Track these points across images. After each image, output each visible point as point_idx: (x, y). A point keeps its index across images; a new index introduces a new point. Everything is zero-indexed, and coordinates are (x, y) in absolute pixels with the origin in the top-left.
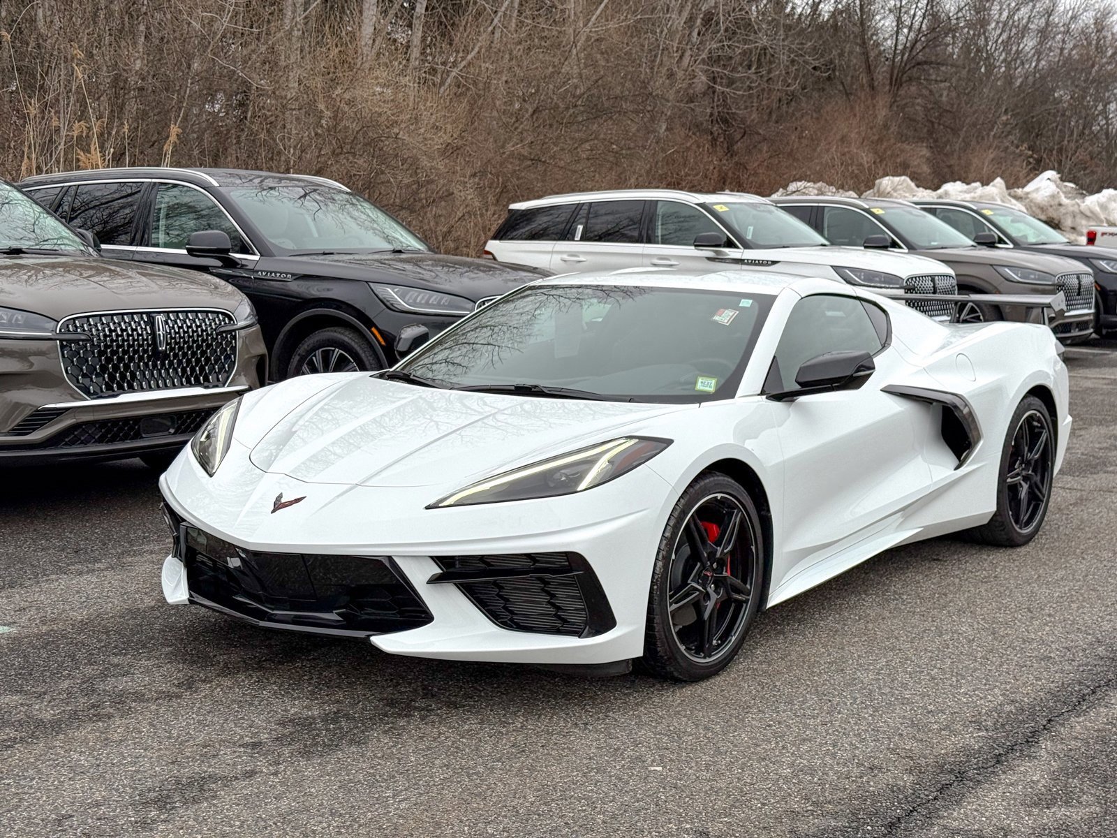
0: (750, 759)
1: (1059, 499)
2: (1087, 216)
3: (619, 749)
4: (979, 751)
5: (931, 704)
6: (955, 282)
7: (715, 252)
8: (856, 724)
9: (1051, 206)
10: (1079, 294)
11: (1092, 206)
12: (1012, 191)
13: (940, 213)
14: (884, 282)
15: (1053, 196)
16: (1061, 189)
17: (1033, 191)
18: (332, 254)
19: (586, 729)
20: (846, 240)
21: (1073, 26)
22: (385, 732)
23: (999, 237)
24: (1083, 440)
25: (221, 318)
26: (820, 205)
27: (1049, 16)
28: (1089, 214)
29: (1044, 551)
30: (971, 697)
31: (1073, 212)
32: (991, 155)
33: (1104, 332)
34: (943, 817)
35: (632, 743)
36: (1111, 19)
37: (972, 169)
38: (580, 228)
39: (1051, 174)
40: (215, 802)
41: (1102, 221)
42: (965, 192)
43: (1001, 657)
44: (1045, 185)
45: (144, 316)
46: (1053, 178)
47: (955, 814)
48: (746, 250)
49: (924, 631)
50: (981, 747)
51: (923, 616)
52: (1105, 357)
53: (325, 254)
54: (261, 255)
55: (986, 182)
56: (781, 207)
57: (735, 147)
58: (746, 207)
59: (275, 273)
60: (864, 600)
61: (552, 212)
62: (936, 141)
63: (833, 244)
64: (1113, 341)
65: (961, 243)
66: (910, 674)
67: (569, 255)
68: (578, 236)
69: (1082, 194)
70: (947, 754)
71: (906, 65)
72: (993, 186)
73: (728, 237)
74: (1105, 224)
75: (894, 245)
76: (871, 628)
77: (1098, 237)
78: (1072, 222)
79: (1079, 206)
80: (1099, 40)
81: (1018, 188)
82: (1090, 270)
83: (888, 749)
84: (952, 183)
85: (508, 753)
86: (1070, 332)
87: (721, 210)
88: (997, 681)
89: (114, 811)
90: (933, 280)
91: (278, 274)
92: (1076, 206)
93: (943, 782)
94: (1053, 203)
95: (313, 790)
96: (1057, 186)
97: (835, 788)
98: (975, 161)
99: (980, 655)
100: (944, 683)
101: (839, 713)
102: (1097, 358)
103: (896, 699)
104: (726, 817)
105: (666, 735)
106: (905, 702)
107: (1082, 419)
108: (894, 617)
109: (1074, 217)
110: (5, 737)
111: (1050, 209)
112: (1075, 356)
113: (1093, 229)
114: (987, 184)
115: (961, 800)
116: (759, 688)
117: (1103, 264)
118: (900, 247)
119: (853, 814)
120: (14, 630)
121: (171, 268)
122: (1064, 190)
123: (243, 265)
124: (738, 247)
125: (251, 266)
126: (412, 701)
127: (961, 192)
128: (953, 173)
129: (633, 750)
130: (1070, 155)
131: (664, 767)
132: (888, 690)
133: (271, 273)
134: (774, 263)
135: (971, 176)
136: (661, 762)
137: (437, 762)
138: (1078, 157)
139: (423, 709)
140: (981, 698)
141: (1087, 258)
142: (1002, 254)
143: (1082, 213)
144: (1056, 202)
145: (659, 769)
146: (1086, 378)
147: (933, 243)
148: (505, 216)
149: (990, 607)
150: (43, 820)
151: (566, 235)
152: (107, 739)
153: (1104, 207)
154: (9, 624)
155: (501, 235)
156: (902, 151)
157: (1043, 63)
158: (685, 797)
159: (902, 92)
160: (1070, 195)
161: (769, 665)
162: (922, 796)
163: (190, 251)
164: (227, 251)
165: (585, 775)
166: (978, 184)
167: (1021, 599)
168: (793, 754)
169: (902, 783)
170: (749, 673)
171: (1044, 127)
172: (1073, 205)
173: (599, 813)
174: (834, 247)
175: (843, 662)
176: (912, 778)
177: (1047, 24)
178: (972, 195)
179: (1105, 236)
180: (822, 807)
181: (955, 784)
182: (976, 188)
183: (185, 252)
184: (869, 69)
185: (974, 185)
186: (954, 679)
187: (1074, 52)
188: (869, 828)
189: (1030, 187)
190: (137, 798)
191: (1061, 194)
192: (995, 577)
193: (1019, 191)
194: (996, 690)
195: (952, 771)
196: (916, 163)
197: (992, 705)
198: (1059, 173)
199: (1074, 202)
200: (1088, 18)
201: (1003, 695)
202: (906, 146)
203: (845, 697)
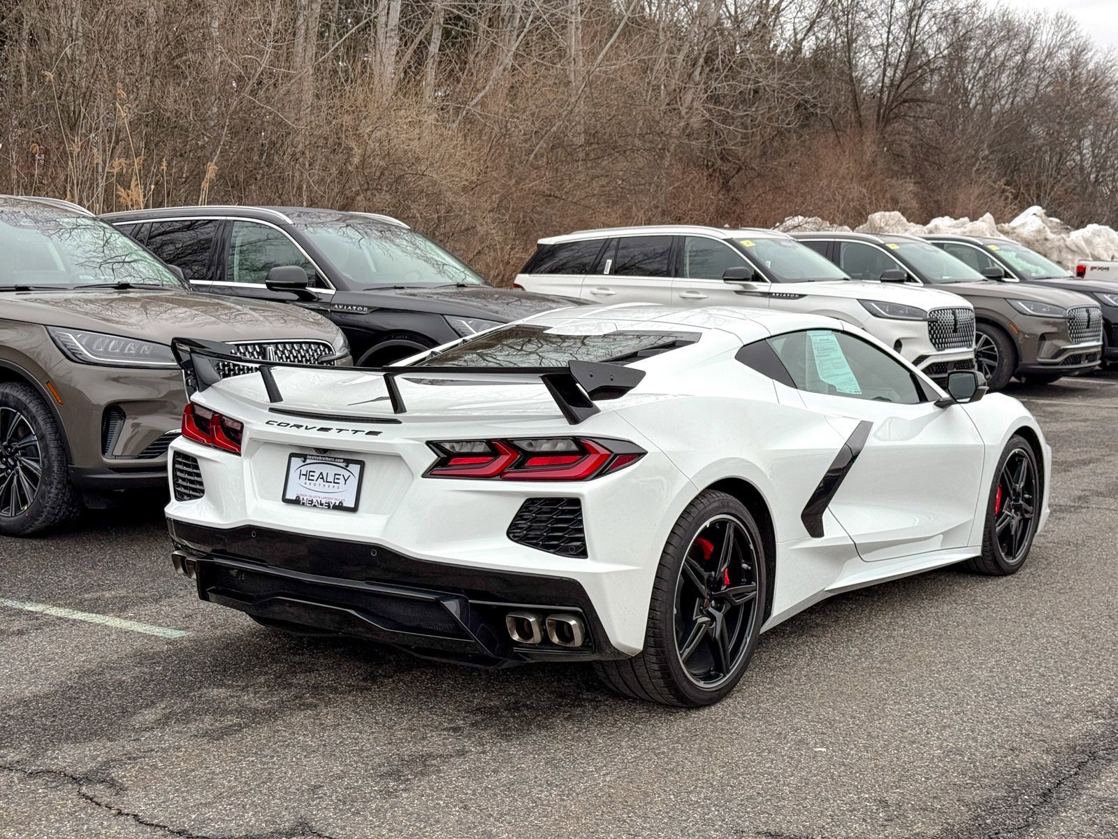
0: (901, 742)
1: (1107, 519)
2: (1072, 251)
3: (780, 733)
4: (1103, 735)
5: (1047, 697)
6: (973, 315)
7: (744, 285)
8: (985, 713)
9: (1037, 241)
10: (1088, 327)
11: (1077, 241)
12: (999, 226)
13: (948, 247)
14: (909, 315)
15: (1039, 231)
16: (1046, 224)
17: (1020, 226)
18: (402, 288)
19: (744, 717)
20: (860, 274)
21: (1049, 63)
22: (567, 719)
23: (1006, 272)
24: (1114, 465)
25: (322, 348)
26: (837, 240)
27: (1026, 54)
28: (1075, 249)
29: (1108, 565)
30: (1081, 690)
31: (1059, 246)
32: (976, 191)
33: (1108, 363)
34: (1088, 788)
35: (791, 729)
36: (1086, 57)
37: (959, 204)
38: (609, 262)
39: (1036, 209)
40: (442, 775)
41: (1087, 256)
42: (954, 227)
43: (1098, 657)
44: (1031, 220)
45: (257, 347)
46: (1039, 214)
47: (1098, 786)
48: (773, 284)
49: (1021, 635)
50: (1103, 732)
51: (1015, 622)
52: (1111, 387)
53: (396, 288)
54: (337, 290)
55: (974, 218)
56: (801, 242)
57: (730, 183)
58: (770, 242)
59: (352, 306)
60: (956, 608)
61: (573, 247)
62: (922, 176)
63: (854, 278)
64: (1116, 373)
65: (973, 277)
66: (1020, 672)
67: (598, 289)
68: (607, 270)
69: (1067, 229)
70: (1075, 737)
71: (892, 102)
72: (983, 221)
73: (755, 271)
74: (1090, 259)
75: (910, 279)
76: (971, 633)
77: (1088, 270)
78: (1058, 256)
79: (1065, 240)
80: (1074, 77)
81: (1004, 223)
82: (1096, 303)
83: (1022, 734)
84: (941, 218)
85: (683, 736)
86: (1080, 363)
87: (747, 246)
88: (1100, 677)
89: (357, 782)
90: (954, 313)
91: (355, 308)
92: (1062, 241)
93: (1079, 761)
94: (1039, 238)
95: (523, 766)
96: (1043, 222)
97: (986, 766)
98: (961, 197)
99: (1078, 656)
100: (1053, 679)
101: (968, 704)
102: (1104, 388)
103: (1015, 693)
104: (897, 788)
105: (818, 722)
106: (1024, 696)
107: (1107, 446)
108: (990, 624)
109: (1060, 251)
110: (231, 723)
111: (1037, 244)
112: (1083, 387)
113: (1083, 263)
114: (977, 219)
115: (1099, 774)
116: (888, 683)
117: (1107, 297)
118: (916, 281)
119: (1009, 787)
120: (191, 634)
121: (267, 302)
122: (1050, 225)
123: (319, 299)
124: (765, 281)
125: (325, 300)
126: (579, 693)
127: (950, 227)
128: (939, 208)
129: (793, 734)
130: (1048, 191)
131: (828, 748)
132: (1005, 685)
133: (347, 306)
134: (801, 296)
135: (958, 211)
136: (823, 745)
137: (623, 744)
138: (1056, 192)
139: (592, 701)
140: (1091, 692)
141: (1092, 292)
142: (1010, 287)
143: (1067, 247)
144: (1042, 237)
145: (824, 750)
146: (1100, 407)
147: (945, 278)
148: (533, 251)
149: (1074, 614)
150: (298, 790)
151: (596, 269)
152: (322, 724)
153: (1088, 242)
154: (183, 629)
155: (530, 268)
156: (891, 186)
157: (1018, 99)
158: (856, 773)
159: (889, 129)
160: (1055, 230)
161: (890, 665)
162: (1064, 771)
163: (270, 286)
164: (304, 285)
165: (759, 755)
166: (966, 219)
167: (1100, 608)
168: (938, 738)
169: (1043, 762)
170: (874, 670)
171: (1021, 163)
172: (1059, 240)
173: (784, 785)
174: (855, 281)
175: (957, 662)
176: (1050, 757)
177: (1023, 62)
178: (962, 229)
179: (1094, 270)
180: (980, 781)
181: (1090, 762)
182: (964, 224)
183: (264, 286)
184: (856, 107)
185: (962, 220)
186: (1062, 676)
187: (1049, 89)
188: (1026, 797)
189: (1016, 222)
190: (372, 772)
191: (1047, 228)
192: (1070, 588)
193: (1006, 226)
194: (1102, 685)
195: (1083, 752)
196: (904, 198)
197: (1102, 698)
198: (1043, 208)
199: (1059, 237)
200: (1063, 56)
201: (1109, 689)
202: (893, 181)
203: (969, 691)
